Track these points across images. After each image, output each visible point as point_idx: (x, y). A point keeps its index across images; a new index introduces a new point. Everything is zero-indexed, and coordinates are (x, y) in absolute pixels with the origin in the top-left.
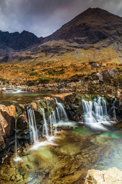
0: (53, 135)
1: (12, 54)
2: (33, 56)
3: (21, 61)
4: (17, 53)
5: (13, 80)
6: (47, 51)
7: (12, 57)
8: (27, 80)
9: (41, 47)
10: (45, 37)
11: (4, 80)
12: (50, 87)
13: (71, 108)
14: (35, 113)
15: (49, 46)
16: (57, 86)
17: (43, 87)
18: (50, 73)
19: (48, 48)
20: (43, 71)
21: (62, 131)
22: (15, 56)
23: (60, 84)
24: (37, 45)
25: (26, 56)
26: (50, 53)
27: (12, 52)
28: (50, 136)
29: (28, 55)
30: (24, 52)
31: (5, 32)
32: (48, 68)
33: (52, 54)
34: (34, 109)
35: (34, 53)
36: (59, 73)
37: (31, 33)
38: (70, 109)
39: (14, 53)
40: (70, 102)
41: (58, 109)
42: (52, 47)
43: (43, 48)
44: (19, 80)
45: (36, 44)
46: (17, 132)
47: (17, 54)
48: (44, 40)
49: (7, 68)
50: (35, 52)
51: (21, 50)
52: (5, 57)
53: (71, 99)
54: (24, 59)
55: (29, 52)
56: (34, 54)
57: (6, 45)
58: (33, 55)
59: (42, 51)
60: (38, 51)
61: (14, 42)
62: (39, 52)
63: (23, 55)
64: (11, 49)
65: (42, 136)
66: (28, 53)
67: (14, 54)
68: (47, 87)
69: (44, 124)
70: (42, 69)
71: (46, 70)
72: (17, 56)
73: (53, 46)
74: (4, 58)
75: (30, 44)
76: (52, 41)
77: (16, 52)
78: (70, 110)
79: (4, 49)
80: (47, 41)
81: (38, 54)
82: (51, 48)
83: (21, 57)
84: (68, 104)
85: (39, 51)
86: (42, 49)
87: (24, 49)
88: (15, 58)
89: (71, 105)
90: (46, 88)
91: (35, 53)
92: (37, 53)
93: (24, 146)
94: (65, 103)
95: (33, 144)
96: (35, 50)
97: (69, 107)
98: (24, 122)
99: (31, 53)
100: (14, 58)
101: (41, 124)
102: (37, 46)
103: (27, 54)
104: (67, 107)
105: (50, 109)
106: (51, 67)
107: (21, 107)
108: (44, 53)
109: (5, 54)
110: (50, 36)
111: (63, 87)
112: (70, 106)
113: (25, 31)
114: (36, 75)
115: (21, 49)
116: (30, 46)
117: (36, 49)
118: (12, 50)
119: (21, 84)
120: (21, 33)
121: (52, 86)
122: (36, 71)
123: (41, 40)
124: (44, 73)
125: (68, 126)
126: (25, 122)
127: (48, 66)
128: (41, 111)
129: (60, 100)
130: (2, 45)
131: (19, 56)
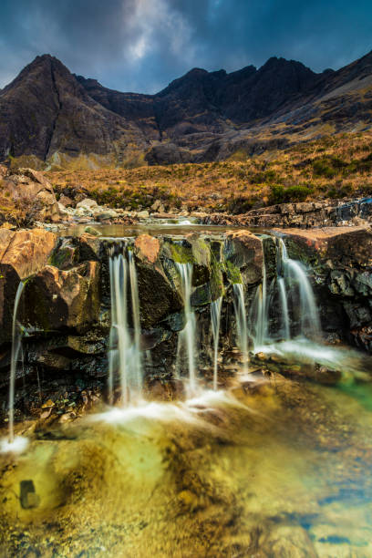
0: (223, 385)
1: (230, 138)
2: (293, 138)
3: (254, 156)
4: (246, 131)
5: (195, 197)
6: (343, 116)
7: (230, 146)
8: (232, 195)
9: (323, 106)
10: (341, 70)
11: (169, 198)
12: (301, 212)
13: (356, 292)
14: (140, 277)
15: (352, 96)
16: (329, 209)
17: (274, 213)
18: (320, 172)
19: (348, 105)
20: (296, 167)
21: (277, 379)
22: (236, 143)
23: (341, 204)
24: (308, 99)
25: (269, 138)
26: (354, 122)
27: (232, 130)
28: (207, 388)
29: (278, 137)
30: (266, 128)
31: (215, 74)
32: (320, 155)
33: (361, 124)
34: (137, 260)
35: (297, 127)
36: (353, 169)
37: (292, 62)
38: (347, 292)
39: (237, 132)
40: (357, 266)
41: (287, 288)
42: (363, 100)
43: (329, 106)
44: (212, 198)
45: (308, 96)
46: (27, 334)
47: (246, 134)
48: (335, 80)
49: (199, 172)
50: (302, 122)
51: (257, 121)
52: (211, 148)
53: (363, 253)
54: (265, 149)
55: (283, 126)
56: (296, 131)
57: (217, 111)
58: (295, 134)
59: (325, 119)
60: (311, 118)
61: (239, 100)
62: (315, 124)
63: (261, 139)
64: (228, 121)
65: (169, 378)
66: (277, 128)
67: (235, 136)
68: (287, 215)
69: (181, 329)
70: (296, 162)
71: (309, 162)
72: (243, 143)
73: (366, 97)
74: (209, 151)
75: (285, 101)
76: (365, 80)
77: (240, 129)
78: (347, 298)
79: (210, 123)
80: (347, 82)
81: (312, 128)
82: (359, 104)
83: (256, 144)
84: (344, 271)
85: (315, 120)
86: (324, 112)
87: (267, 119)
88: (236, 150)
89: (358, 279)
90: (283, 216)
91: (301, 126)
92: (306, 127)
93: (76, 401)
94: (329, 263)
95: (115, 402)
96: (302, 116)
97: (343, 287)
98: (55, 296)
99: (287, 129)
100: (234, 148)
101: (167, 328)
102: (309, 102)
103: (275, 133)
104: (336, 282)
105: (224, 275)
106: (329, 152)
107: (85, 244)
108: (331, 124)
109: (211, 139)
110: (359, 61)
111: (353, 215)
112: (351, 283)
113: (275, 58)
114: (270, 180)
115: (257, 118)
116: (287, 105)
117: (305, 112)
118: (232, 125)
119: (214, 209)
120: (262, 67)
121: (307, 209)
122: (275, 168)
123: (324, 81)
124: (299, 173)
125: (318, 366)
126: (60, 298)
127: (321, 150)
128: (178, 272)
129: (301, 250)
130: (206, 112)
131: (249, 142)
